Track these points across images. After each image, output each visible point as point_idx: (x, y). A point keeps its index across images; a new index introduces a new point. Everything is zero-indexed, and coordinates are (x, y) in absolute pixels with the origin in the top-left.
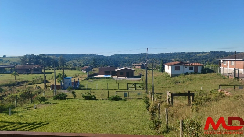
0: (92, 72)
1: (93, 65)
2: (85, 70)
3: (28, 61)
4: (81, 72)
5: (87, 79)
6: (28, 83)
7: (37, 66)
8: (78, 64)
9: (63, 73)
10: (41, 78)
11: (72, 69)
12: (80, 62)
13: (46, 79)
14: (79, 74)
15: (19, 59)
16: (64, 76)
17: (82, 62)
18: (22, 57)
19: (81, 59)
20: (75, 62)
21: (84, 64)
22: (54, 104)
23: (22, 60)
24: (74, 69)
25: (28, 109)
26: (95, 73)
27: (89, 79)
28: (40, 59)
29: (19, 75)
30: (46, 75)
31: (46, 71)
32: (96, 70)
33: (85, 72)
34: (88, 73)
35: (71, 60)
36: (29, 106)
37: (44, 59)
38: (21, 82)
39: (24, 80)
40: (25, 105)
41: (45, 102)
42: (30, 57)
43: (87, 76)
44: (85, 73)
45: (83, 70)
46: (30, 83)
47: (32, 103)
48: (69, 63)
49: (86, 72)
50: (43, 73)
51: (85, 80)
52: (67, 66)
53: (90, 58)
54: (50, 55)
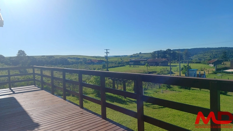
0: (222, 66)
1: (222, 58)
2: (212, 64)
3: (157, 56)
4: (208, 65)
5: (215, 73)
6: (157, 73)
7: (164, 59)
8: (204, 58)
9: (188, 65)
10: (167, 69)
11: (197, 63)
12: (206, 56)
13: (172, 71)
14: (205, 68)
15: (150, 55)
16: (189, 68)
17: (209, 56)
18: (153, 53)
19: (207, 53)
20: (201, 56)
21: (211, 57)
22: (179, 92)
23: (152, 55)
24: (200, 63)
25: (156, 92)
26: (226, 66)
27: (218, 73)
28: (166, 53)
29: (150, 67)
30: (171, 67)
31: (172, 64)
32: (227, 64)
33: (212, 65)
34: (216, 67)
35: (196, 54)
36: (157, 91)
37: (170, 54)
38: (152, 72)
39: (153, 71)
40: (155, 89)
41: (170, 89)
42: (158, 52)
43: (214, 70)
44: (212, 67)
45: (210, 63)
46: (158, 73)
47: (159, 88)
48: (193, 57)
49: (214, 66)
50: (169, 66)
51: (212, 73)
52: (192, 60)
53: (219, 51)
54: (175, 50)
